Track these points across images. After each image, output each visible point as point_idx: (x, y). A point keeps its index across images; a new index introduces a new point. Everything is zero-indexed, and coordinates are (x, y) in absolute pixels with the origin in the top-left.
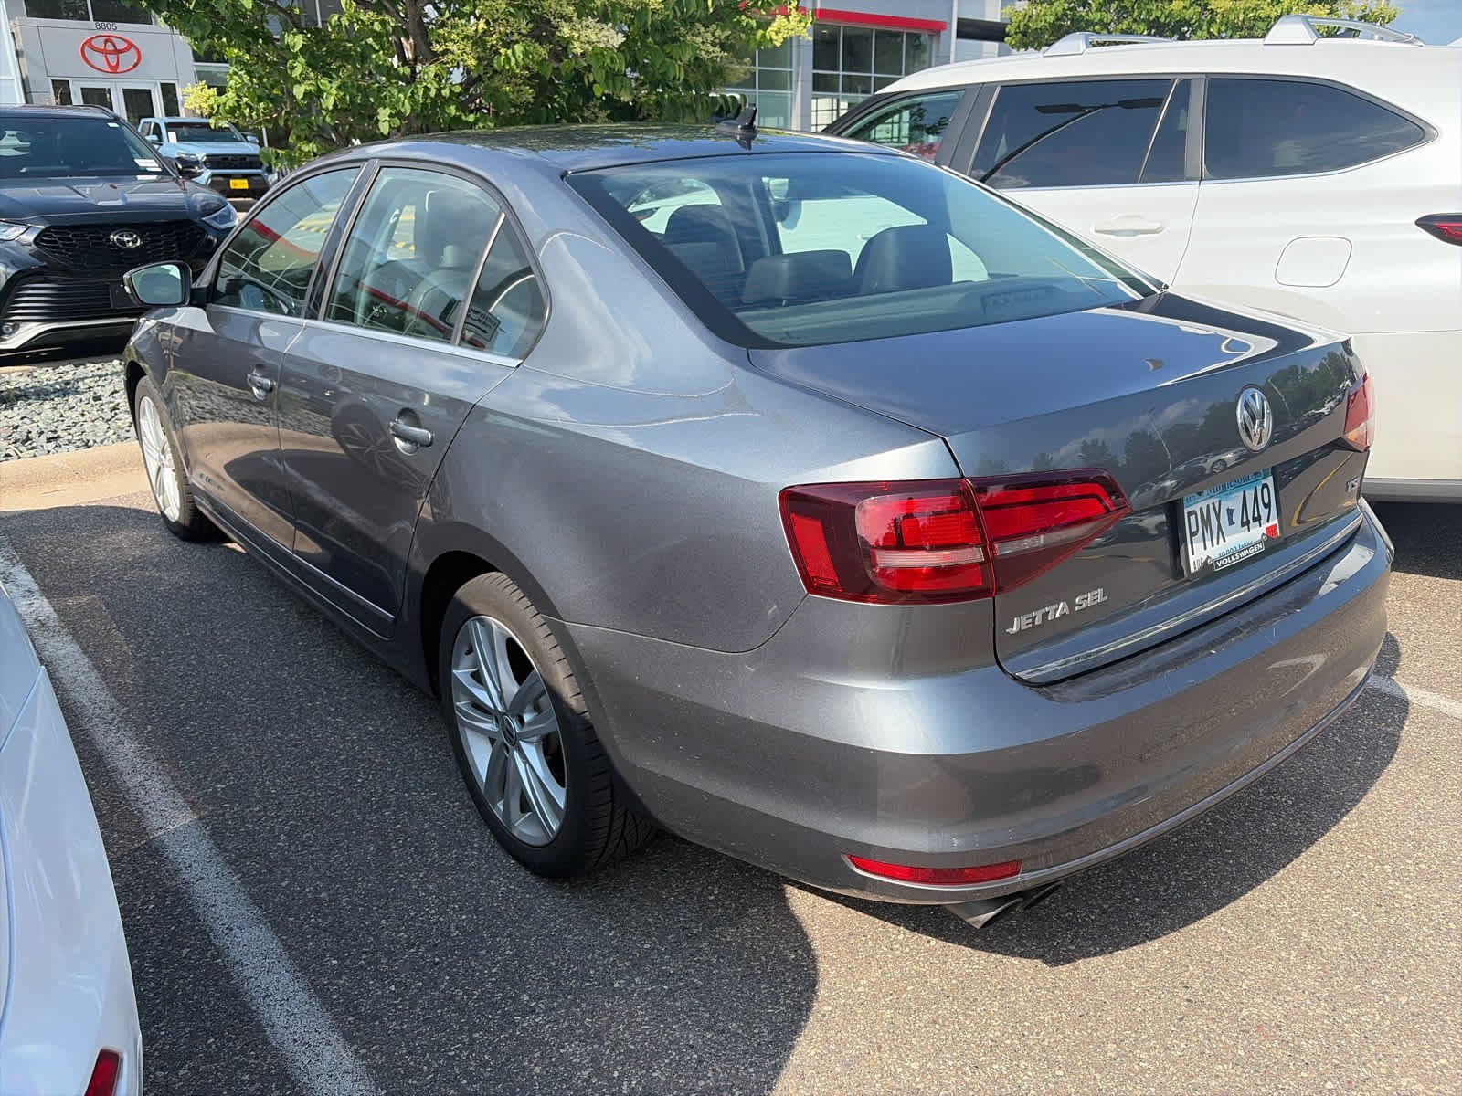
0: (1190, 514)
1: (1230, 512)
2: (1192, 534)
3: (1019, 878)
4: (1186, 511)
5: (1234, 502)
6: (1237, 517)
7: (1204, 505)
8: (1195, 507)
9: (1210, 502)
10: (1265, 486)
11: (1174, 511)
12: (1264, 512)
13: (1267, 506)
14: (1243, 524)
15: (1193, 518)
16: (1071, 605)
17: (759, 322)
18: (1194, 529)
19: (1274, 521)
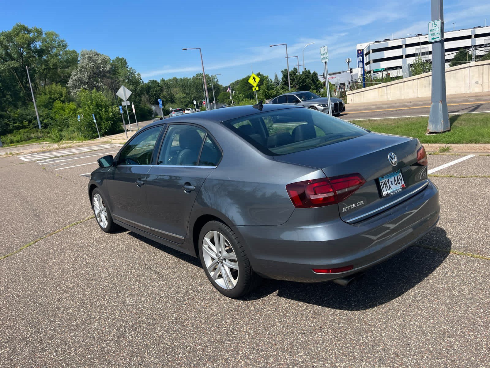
0: (381, 183)
1: (392, 182)
2: (383, 187)
3: (354, 270)
4: (380, 182)
5: (392, 179)
6: (393, 183)
7: (384, 180)
8: (382, 181)
9: (386, 180)
10: (400, 175)
11: (377, 181)
12: (400, 181)
13: (401, 180)
14: (395, 184)
15: (382, 183)
16: (356, 205)
17: (275, 150)
18: (383, 186)
19: (403, 183)
